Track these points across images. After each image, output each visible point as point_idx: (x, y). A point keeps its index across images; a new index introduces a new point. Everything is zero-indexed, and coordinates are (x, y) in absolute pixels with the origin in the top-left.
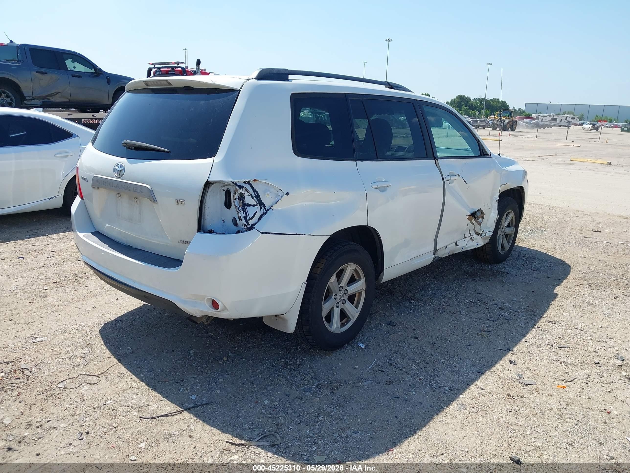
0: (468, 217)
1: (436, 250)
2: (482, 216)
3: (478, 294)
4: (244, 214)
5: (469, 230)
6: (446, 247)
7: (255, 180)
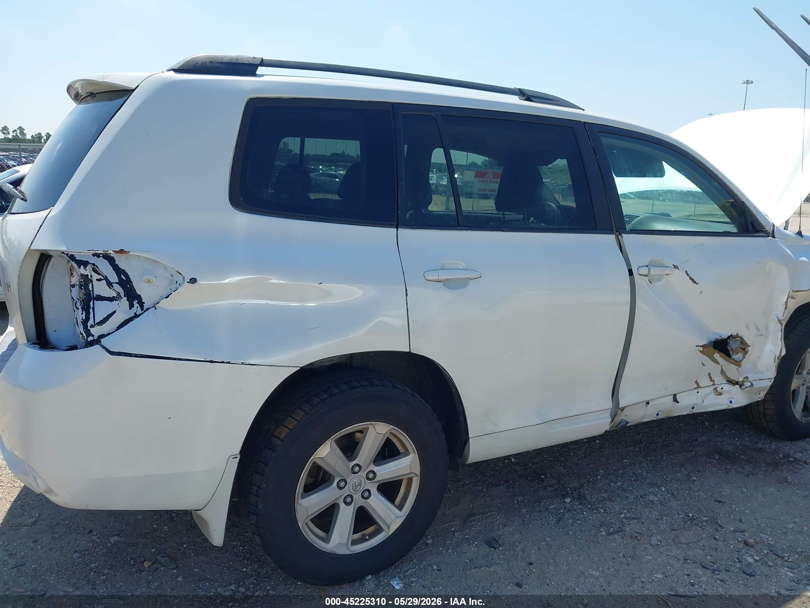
0: (701, 349)
1: (617, 409)
2: (744, 349)
3: (715, 501)
4: (82, 314)
5: (709, 374)
6: (648, 403)
7: (122, 251)
